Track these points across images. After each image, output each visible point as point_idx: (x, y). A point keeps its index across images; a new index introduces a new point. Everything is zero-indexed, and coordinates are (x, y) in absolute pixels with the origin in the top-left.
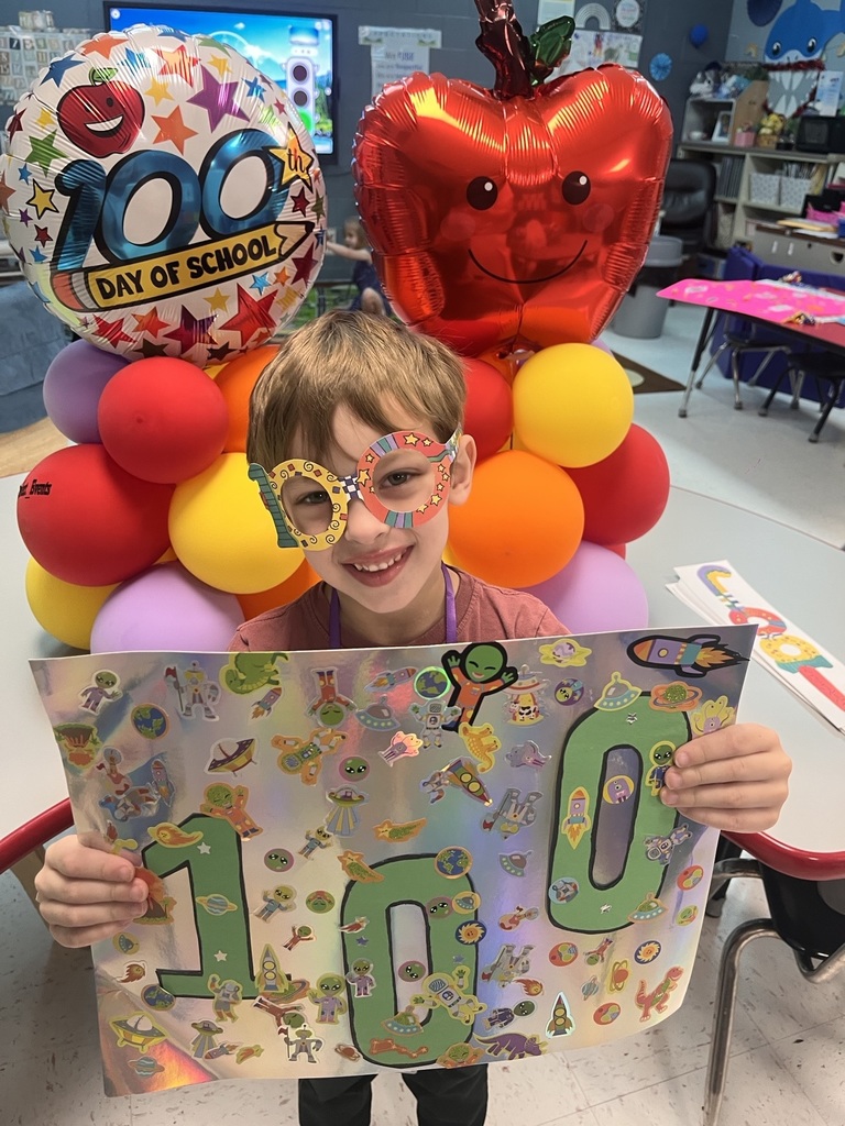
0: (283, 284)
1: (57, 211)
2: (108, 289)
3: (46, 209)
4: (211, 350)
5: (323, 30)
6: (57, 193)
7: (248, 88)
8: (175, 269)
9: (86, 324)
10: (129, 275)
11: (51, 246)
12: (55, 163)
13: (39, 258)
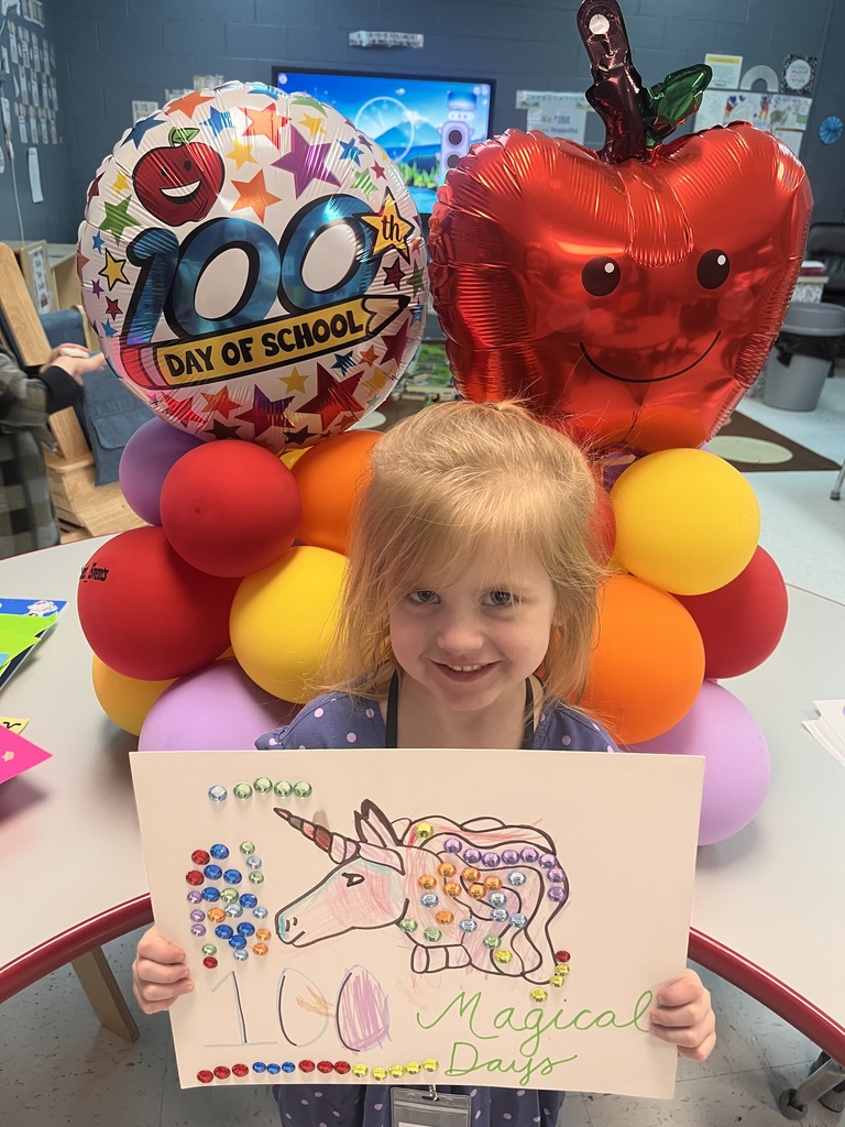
0: (370, 364)
1: (128, 283)
2: (176, 366)
3: (117, 280)
4: (288, 434)
5: (481, 95)
6: (128, 264)
7: (342, 149)
8: (248, 345)
9: (156, 402)
10: (198, 351)
11: (121, 319)
12: (128, 231)
13: (110, 331)
